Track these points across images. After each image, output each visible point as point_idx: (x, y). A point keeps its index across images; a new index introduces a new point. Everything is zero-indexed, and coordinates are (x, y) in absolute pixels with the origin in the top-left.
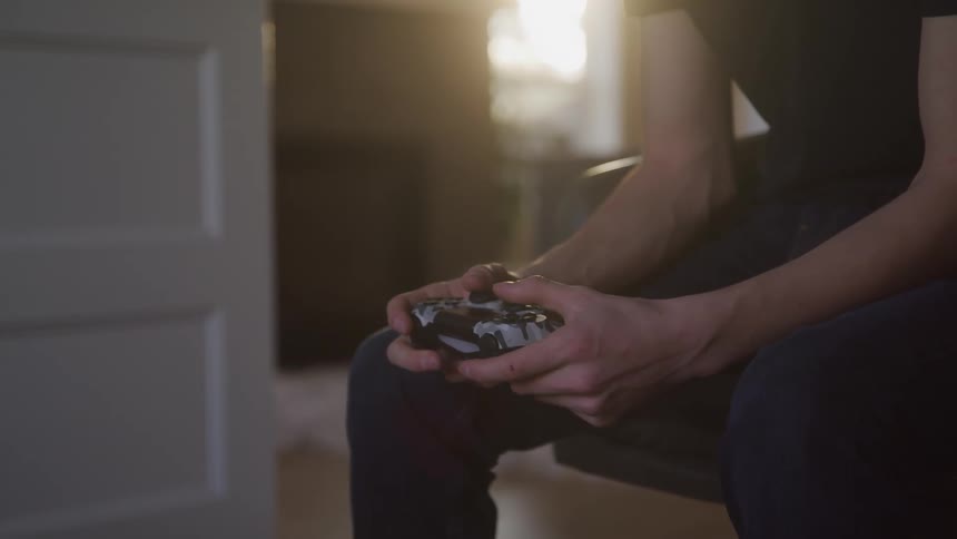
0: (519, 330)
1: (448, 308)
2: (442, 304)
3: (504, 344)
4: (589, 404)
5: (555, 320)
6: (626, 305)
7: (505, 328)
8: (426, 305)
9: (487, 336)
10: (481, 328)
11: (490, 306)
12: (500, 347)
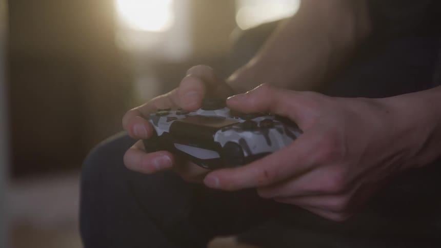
0: (262, 138)
1: (181, 118)
2: (173, 114)
3: (248, 150)
4: (336, 202)
5: (290, 126)
6: (356, 105)
7: (248, 135)
8: (159, 116)
9: (230, 144)
10: (221, 137)
11: (219, 113)
12: (246, 154)
